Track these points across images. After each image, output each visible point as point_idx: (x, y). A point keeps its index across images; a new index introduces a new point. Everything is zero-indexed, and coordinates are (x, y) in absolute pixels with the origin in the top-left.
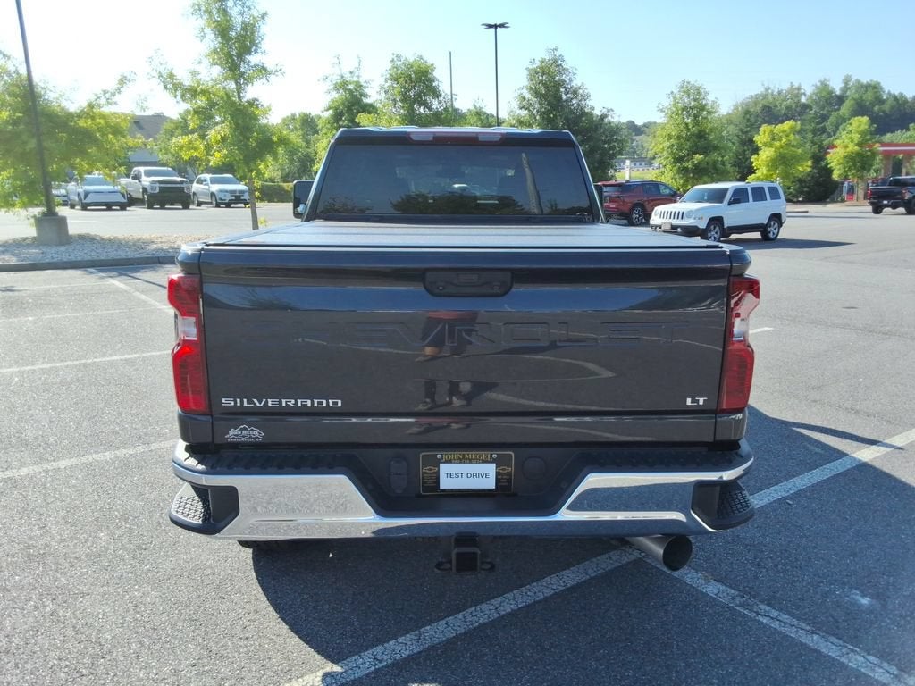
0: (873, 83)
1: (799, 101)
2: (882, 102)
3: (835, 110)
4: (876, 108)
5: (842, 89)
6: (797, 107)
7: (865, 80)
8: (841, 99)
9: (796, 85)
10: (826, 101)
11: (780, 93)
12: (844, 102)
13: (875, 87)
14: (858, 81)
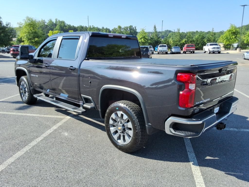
0: (63, 21)
1: (45, 24)
2: (66, 26)
3: (55, 27)
4: (65, 28)
5: (55, 22)
6: (45, 26)
7: (61, 20)
8: (56, 25)
9: (43, 20)
10: (52, 25)
11: (39, 21)
12: (57, 25)
13: (63, 22)
14: (59, 20)
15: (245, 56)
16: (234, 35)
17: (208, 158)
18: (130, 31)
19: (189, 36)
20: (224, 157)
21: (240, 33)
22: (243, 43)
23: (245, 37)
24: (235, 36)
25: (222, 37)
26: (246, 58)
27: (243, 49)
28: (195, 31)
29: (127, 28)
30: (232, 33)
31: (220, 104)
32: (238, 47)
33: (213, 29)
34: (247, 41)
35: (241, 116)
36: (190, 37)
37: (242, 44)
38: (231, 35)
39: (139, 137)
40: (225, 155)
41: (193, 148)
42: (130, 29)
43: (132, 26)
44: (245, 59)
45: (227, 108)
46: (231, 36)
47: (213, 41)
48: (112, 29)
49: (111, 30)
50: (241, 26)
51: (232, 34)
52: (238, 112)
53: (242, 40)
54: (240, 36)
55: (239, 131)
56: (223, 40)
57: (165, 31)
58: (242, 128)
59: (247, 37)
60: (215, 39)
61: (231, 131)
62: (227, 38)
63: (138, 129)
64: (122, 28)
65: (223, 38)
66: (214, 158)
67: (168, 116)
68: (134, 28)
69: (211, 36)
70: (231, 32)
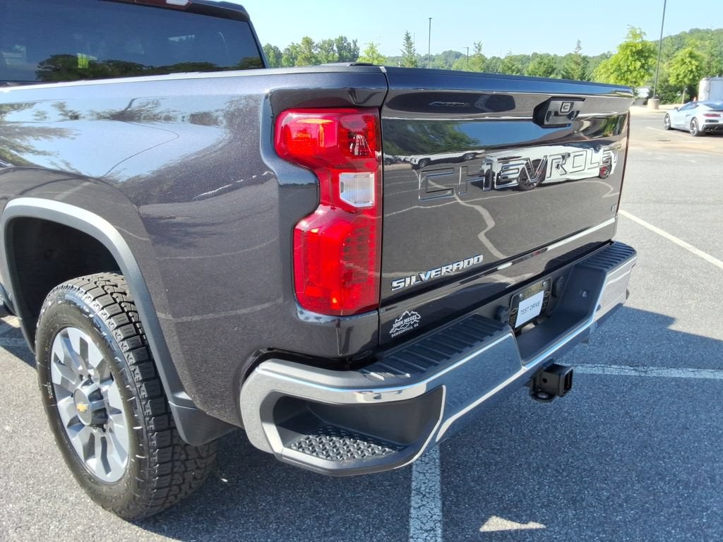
15: (669, 120)
16: (640, 61)
17: (496, 524)
18: (340, 54)
19: (510, 66)
20: (571, 513)
21: (656, 54)
22: (666, 84)
23: (670, 65)
24: (643, 62)
25: (606, 66)
26: (672, 126)
27: (664, 103)
28: (529, 53)
29: (330, 44)
30: (634, 53)
31: (549, 276)
32: (651, 95)
33: (579, 42)
34: (678, 79)
35: (652, 314)
36: (513, 68)
37: (662, 87)
38: (630, 58)
39: (151, 456)
40: (574, 501)
41: (443, 472)
42: (338, 47)
43: (346, 38)
44: (670, 129)
45: (584, 294)
46: (629, 64)
47: (579, 80)
48: (286, 47)
49: (282, 51)
50: (659, 39)
51: (632, 56)
52: (643, 298)
53: (662, 75)
54: (657, 61)
55: (643, 379)
56: (607, 75)
57: (445, 53)
58: (653, 364)
59: (676, 66)
60: (584, 74)
61: (612, 378)
62: (619, 68)
63: (141, 418)
64: (314, 45)
65: (609, 69)
66: (524, 527)
67: (251, 359)
68: (352, 46)
69: (573, 66)
70: (631, 51)
